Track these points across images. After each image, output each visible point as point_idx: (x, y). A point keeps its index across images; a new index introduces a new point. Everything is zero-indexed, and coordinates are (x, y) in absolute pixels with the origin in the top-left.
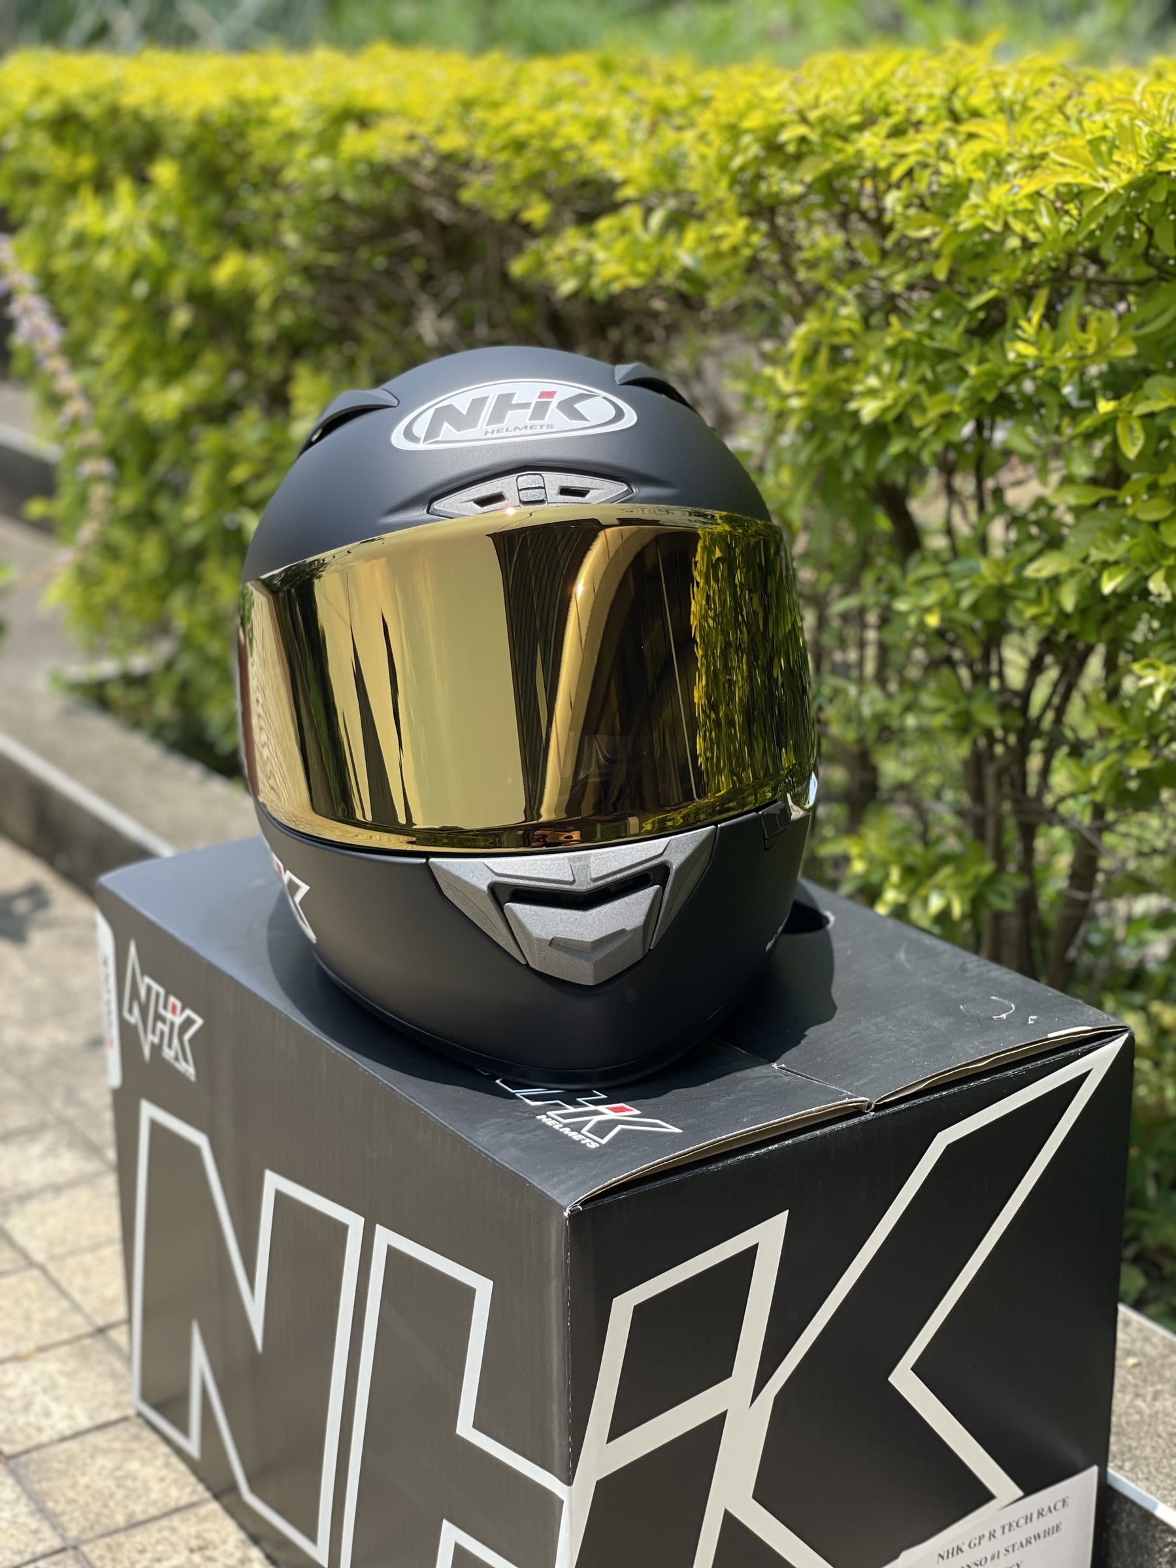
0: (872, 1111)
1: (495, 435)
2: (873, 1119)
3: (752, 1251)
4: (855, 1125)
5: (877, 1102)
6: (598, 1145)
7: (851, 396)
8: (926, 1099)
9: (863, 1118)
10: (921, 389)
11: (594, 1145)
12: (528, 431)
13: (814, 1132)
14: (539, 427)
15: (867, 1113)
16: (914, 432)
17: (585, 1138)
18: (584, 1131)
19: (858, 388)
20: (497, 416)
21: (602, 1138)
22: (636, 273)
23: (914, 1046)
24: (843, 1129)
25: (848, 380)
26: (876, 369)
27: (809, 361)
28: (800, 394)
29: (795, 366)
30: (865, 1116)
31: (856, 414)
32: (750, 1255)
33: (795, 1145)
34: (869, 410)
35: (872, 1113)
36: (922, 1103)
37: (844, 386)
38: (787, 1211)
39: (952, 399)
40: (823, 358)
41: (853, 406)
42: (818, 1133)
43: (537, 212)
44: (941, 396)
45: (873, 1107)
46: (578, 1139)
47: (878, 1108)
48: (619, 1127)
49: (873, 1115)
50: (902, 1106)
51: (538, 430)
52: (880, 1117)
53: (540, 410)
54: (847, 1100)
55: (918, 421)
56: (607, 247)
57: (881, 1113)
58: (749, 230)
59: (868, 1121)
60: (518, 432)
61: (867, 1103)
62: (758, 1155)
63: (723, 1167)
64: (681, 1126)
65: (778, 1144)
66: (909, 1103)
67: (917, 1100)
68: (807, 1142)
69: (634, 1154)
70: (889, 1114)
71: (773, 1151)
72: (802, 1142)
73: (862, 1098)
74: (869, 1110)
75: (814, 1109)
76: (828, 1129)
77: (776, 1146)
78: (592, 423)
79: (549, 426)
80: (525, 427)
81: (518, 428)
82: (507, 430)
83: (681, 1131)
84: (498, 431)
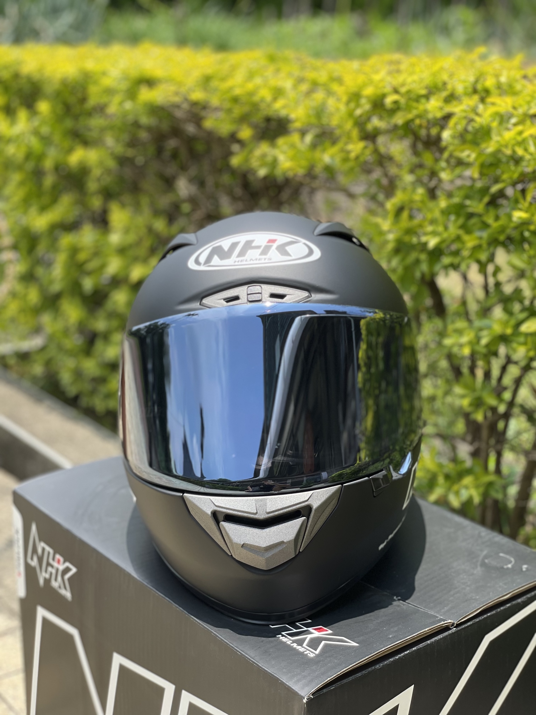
0: (454, 627)
1: (240, 263)
2: (455, 632)
3: (396, 709)
4: (447, 636)
5: (457, 622)
6: (314, 655)
8: (480, 618)
9: (450, 632)
11: (311, 655)
12: (257, 262)
13: (426, 642)
14: (263, 259)
15: (452, 629)
17: (306, 650)
18: (305, 645)
20: (242, 253)
22: (300, 167)
24: (441, 639)
27: (397, 215)
30: (451, 631)
31: (425, 244)
33: (418, 650)
34: (432, 242)
35: (455, 629)
38: (413, 686)
41: (424, 239)
42: (428, 642)
43: (246, 134)
44: (473, 236)
45: (455, 625)
46: (302, 651)
47: (458, 625)
48: (323, 642)
49: (455, 630)
50: (469, 624)
51: (263, 261)
52: (458, 631)
53: (266, 250)
54: (443, 623)
56: (283, 151)
57: (459, 628)
58: (365, 147)
59: (453, 633)
60: (252, 262)
61: (452, 623)
62: (400, 657)
63: (383, 666)
64: (357, 641)
65: (410, 650)
66: (472, 621)
67: (476, 619)
68: (423, 647)
69: (336, 661)
70: (463, 629)
71: (407, 654)
72: (421, 648)
73: (450, 621)
74: (452, 627)
75: (426, 629)
76: (433, 640)
77: (409, 651)
78: (293, 258)
79: (270, 259)
80: (256, 259)
81: (251, 260)
82: (246, 261)
83: (358, 645)
84: (241, 261)
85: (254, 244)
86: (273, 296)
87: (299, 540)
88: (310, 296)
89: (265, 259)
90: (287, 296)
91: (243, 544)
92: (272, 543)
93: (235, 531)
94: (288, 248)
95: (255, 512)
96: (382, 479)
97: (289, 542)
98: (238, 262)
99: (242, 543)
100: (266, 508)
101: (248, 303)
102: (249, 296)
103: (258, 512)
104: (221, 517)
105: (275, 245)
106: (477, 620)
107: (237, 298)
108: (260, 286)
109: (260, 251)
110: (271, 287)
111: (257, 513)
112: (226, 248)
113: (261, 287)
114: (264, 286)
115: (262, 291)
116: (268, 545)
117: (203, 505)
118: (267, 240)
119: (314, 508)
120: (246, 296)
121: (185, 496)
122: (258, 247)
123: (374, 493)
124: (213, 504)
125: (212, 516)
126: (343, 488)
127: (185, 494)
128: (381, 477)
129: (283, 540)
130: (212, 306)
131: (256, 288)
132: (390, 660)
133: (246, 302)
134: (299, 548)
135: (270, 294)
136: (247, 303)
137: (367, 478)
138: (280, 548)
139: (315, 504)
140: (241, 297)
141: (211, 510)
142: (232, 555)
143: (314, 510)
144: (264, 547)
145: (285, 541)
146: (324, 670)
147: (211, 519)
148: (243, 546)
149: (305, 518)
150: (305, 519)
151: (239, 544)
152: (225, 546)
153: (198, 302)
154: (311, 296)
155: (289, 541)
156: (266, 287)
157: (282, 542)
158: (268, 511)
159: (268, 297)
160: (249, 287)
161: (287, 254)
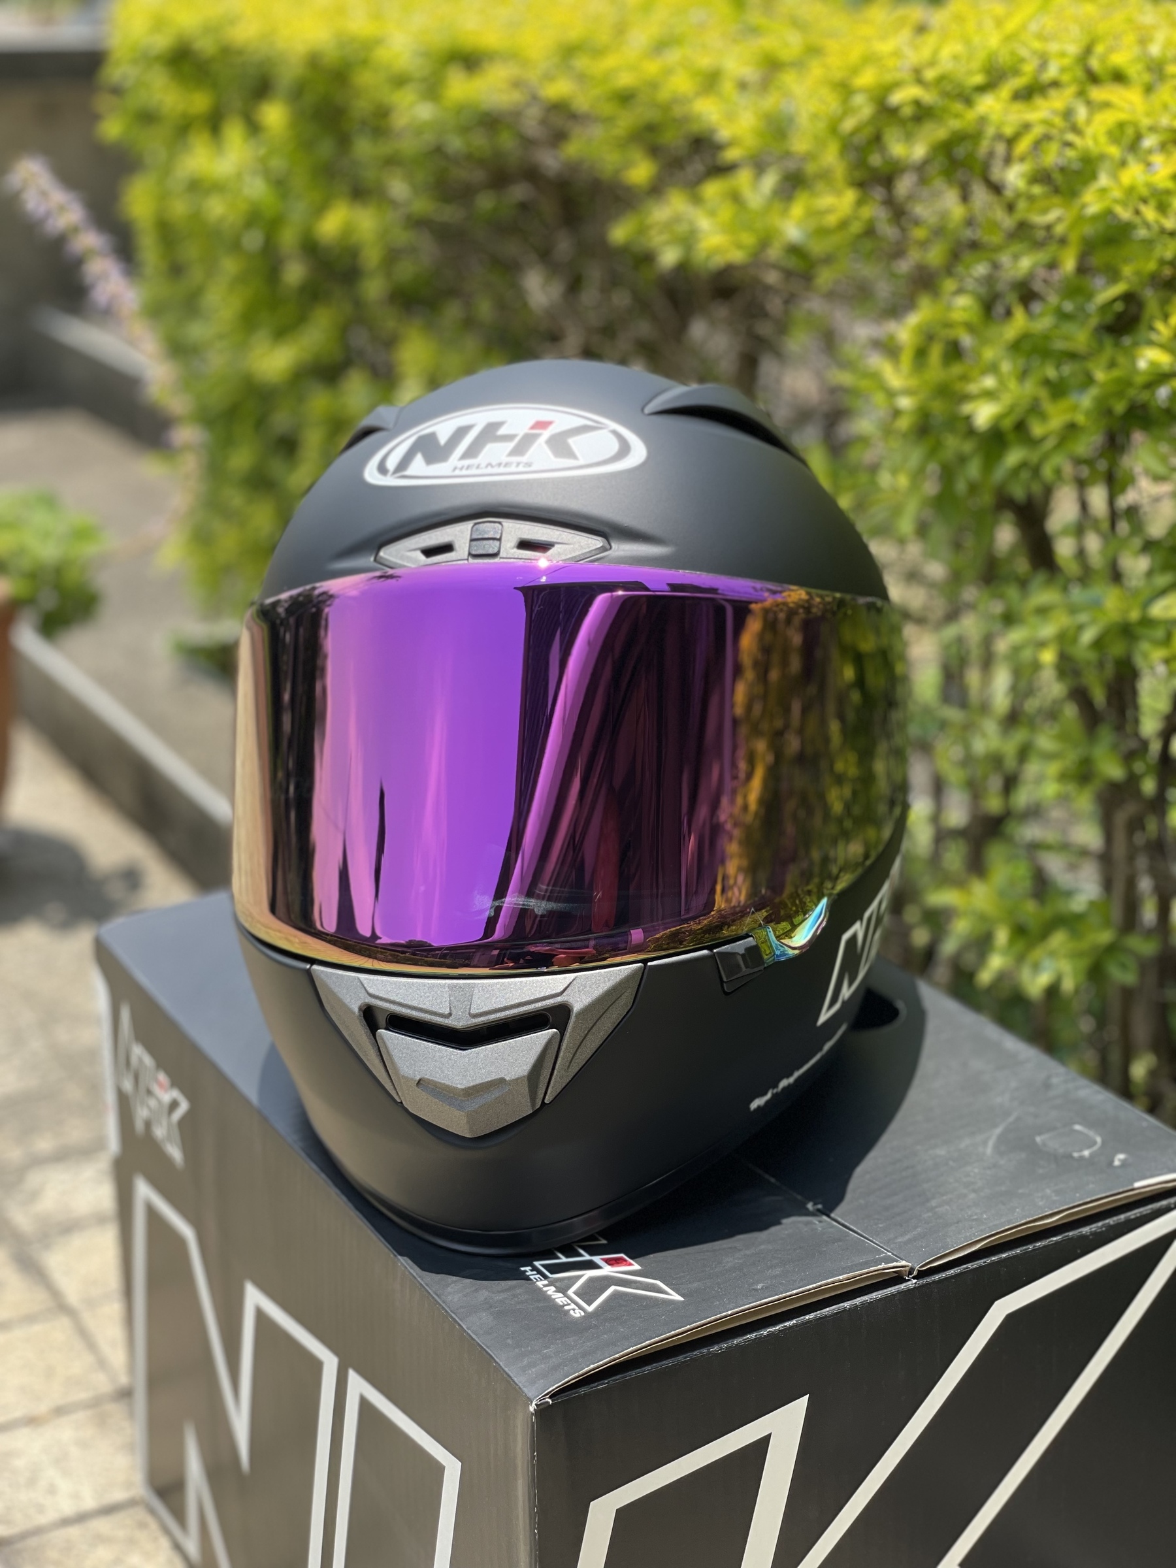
0: (914, 1278)
1: (464, 472)
2: (915, 1288)
3: (763, 1444)
4: (893, 1296)
5: (919, 1268)
6: (583, 1314)
7: (966, 398)
8: (981, 1262)
9: (902, 1286)
10: (1043, 394)
11: (578, 1314)
12: (502, 470)
13: (842, 1304)
14: (515, 465)
15: (909, 1280)
16: (1032, 442)
17: (570, 1302)
18: (570, 1292)
19: (973, 388)
20: (471, 452)
21: (589, 1304)
22: (739, 246)
23: (974, 1191)
24: (878, 1301)
25: (965, 378)
26: (993, 368)
27: (921, 354)
28: (908, 392)
29: (906, 358)
30: (904, 1284)
31: (968, 419)
32: (760, 1447)
33: (818, 1319)
34: (984, 414)
35: (914, 1281)
36: (976, 1268)
37: (959, 387)
38: (807, 1396)
39: (1075, 408)
40: (936, 353)
41: (967, 408)
42: (847, 1305)
43: (641, 172)
44: (1064, 404)
45: (915, 1273)
46: (561, 1304)
47: (921, 1275)
48: (612, 1289)
49: (916, 1283)
50: (952, 1272)
51: (513, 469)
52: (923, 1286)
54: (883, 1265)
55: (1037, 429)
56: (712, 213)
57: (925, 1281)
58: (860, 203)
59: (909, 1291)
60: (489, 470)
61: (907, 1268)
62: (771, 1334)
63: (727, 1348)
64: (683, 1292)
65: (798, 1319)
66: (960, 1268)
67: (971, 1264)
68: (833, 1315)
69: (622, 1330)
70: (934, 1282)
71: (790, 1328)
72: (826, 1317)
73: (904, 1263)
74: (910, 1276)
75: (841, 1277)
76: (858, 1301)
77: (794, 1321)
78: (581, 462)
79: (529, 464)
80: (499, 465)
81: (489, 465)
82: (478, 467)
83: (682, 1299)
84: (468, 467)
85: (502, 431)
86: (524, 545)
87: (541, 1078)
88: (608, 547)
89: (518, 464)
90: (556, 546)
91: (420, 1080)
92: (478, 1081)
93: (404, 1051)
94: (573, 442)
95: (447, 1012)
96: (743, 956)
97: (517, 1081)
98: (461, 469)
99: (418, 1078)
100: (470, 1005)
101: (470, 559)
102: (474, 543)
103: (454, 1013)
104: (382, 1020)
105: (546, 434)
106: (970, 1266)
107: (447, 548)
108: (500, 523)
109: (511, 445)
110: (522, 526)
111: (450, 1014)
112: (443, 439)
113: (502, 525)
114: (508, 524)
115: (501, 534)
116: (472, 1084)
117: (345, 991)
118: (531, 423)
119: (575, 1011)
120: (468, 545)
121: (314, 970)
122: (508, 438)
123: (725, 984)
124: (363, 991)
125: (360, 1016)
126: (646, 971)
127: (315, 967)
128: (742, 951)
129: (503, 1076)
130: (396, 563)
131: (489, 527)
132: (748, 1338)
133: (466, 557)
134: (542, 1096)
135: (519, 541)
136: (468, 560)
137: (705, 952)
138: (496, 1093)
139: (578, 1002)
140: (456, 546)
141: (359, 1003)
142: (401, 1103)
143: (574, 1014)
144: (463, 1090)
145: (508, 1079)
146: (591, 1347)
147: (358, 1021)
148: (419, 1082)
149: (555, 1030)
150: (556, 1033)
151: (412, 1079)
152: (389, 1081)
153: (371, 555)
154: (611, 548)
155: (517, 1079)
156: (511, 525)
157: (502, 1081)
158: (473, 1011)
159: (513, 548)
160: (476, 524)
161: (571, 454)
